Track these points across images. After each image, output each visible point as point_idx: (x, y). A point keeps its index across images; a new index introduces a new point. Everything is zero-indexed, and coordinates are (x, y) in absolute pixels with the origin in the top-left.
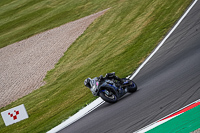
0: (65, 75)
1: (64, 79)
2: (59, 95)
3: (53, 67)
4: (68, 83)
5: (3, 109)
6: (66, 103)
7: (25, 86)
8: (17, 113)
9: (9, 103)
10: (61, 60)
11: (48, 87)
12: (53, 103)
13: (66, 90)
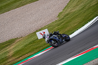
0: (67, 14)
1: (67, 17)
2: (64, 24)
3: (62, 11)
4: (69, 19)
5: (37, 31)
6: (68, 28)
7: (48, 20)
8: (44, 33)
9: (40, 28)
10: (66, 7)
11: (59, 21)
12: (62, 28)
13: (68, 22)
